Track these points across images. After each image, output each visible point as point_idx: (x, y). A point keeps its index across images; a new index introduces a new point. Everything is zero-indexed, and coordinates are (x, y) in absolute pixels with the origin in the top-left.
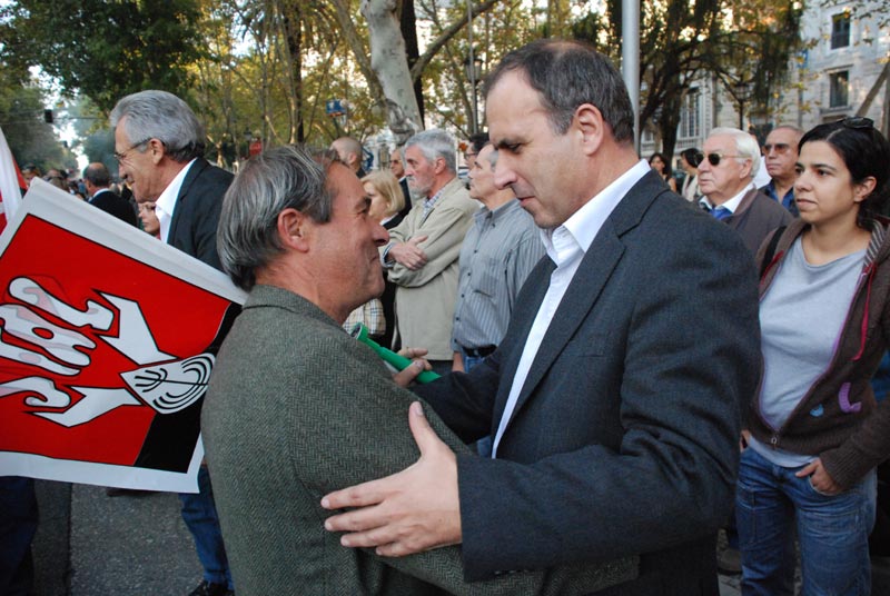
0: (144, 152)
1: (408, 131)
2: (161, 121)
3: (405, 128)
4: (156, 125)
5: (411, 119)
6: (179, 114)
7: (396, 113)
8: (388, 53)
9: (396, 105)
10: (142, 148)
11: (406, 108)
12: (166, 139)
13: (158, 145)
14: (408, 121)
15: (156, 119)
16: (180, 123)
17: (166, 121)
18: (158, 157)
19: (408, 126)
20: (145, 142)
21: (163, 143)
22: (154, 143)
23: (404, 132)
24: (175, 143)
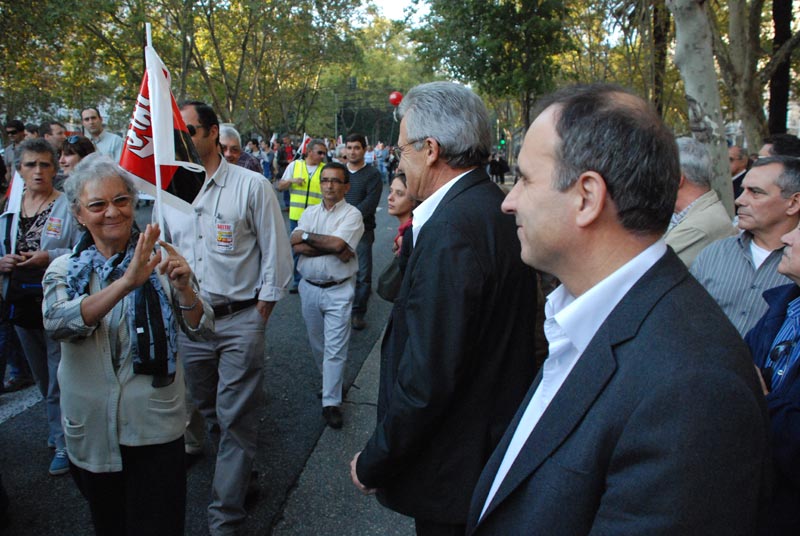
0: (421, 149)
1: (705, 129)
2: (442, 118)
3: (702, 126)
4: (435, 123)
5: (710, 117)
6: (464, 114)
7: (694, 110)
8: (691, 48)
9: (694, 101)
10: (418, 145)
11: (706, 104)
12: (443, 140)
13: (434, 145)
14: (707, 119)
15: (437, 116)
16: (461, 124)
17: (447, 120)
18: (431, 158)
19: (705, 123)
20: (422, 140)
21: (439, 144)
22: (429, 142)
23: (701, 131)
24: (451, 147)
